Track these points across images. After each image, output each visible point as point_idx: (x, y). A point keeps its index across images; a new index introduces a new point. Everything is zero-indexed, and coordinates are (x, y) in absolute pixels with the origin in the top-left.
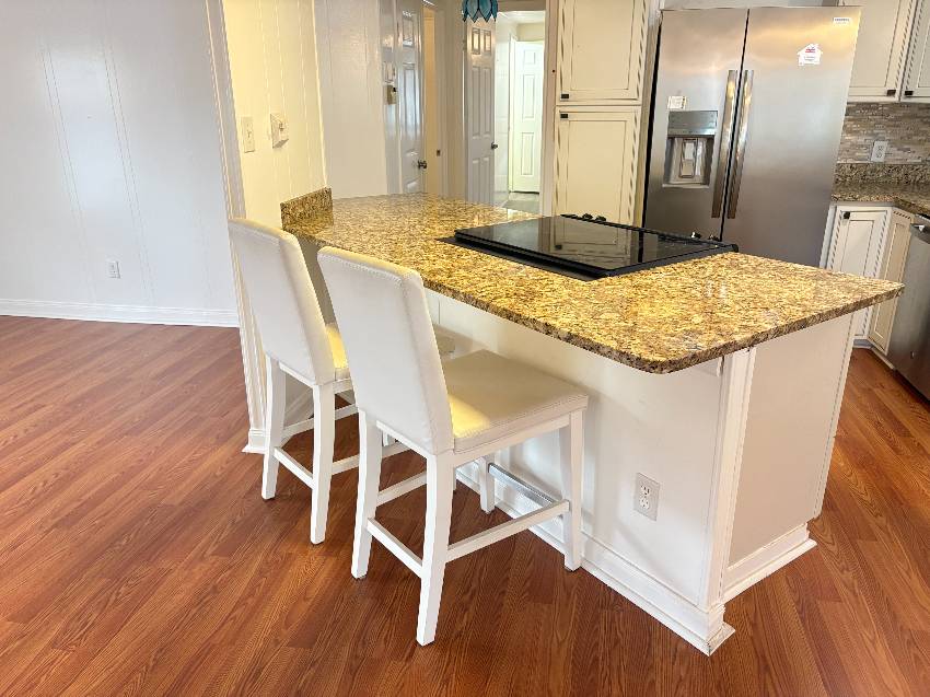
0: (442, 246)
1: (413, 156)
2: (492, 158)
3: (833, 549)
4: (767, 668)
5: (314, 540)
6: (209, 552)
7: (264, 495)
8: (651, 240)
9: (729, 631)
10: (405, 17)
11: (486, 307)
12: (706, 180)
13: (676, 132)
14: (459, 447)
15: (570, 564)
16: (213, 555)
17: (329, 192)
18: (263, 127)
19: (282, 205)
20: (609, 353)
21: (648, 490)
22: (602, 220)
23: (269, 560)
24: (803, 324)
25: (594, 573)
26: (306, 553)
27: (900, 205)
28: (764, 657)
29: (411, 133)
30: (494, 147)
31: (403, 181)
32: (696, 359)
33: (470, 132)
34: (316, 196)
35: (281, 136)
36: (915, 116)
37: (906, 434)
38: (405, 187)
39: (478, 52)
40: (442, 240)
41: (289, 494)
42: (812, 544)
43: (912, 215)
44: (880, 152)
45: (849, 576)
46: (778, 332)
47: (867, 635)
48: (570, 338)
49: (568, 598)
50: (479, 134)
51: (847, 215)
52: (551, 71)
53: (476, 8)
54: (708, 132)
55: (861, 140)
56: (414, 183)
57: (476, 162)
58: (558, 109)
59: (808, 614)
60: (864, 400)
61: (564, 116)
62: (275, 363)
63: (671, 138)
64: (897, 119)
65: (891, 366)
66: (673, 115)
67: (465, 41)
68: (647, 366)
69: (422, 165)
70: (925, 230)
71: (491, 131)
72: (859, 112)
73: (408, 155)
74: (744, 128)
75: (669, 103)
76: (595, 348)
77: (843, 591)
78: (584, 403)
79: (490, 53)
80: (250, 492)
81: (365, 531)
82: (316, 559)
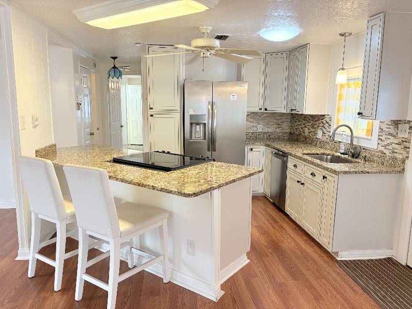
0: (108, 164)
1: (88, 130)
2: (121, 131)
3: (255, 262)
4: (236, 302)
5: (56, 289)
6: (6, 302)
7: (29, 276)
8: (187, 159)
9: (223, 293)
10: (84, 76)
11: (130, 183)
12: (205, 138)
13: (193, 122)
14: (122, 235)
15: (165, 281)
16: (7, 303)
17: (55, 145)
18: (29, 120)
19: (36, 150)
20: (175, 193)
21: (191, 244)
22: (168, 153)
23: (36, 300)
24: (234, 181)
25: (175, 282)
26: (53, 295)
27: (267, 145)
28: (234, 299)
29: (87, 121)
30: (122, 126)
31: (84, 140)
32: (202, 192)
33: (111, 121)
34: (50, 147)
35: (37, 123)
36: (269, 117)
37: (277, 222)
38: (85, 143)
39: (114, 89)
40: (108, 161)
41: (41, 274)
42: (248, 261)
43: (271, 149)
44: (260, 128)
45: (260, 269)
46: (227, 184)
47: (266, 286)
48: (162, 190)
49: (166, 292)
50: (115, 122)
51: (252, 150)
52: (145, 98)
53: (113, 74)
54: (204, 122)
55: (254, 124)
56: (88, 141)
57: (114, 132)
58: (149, 113)
59: (248, 284)
60: (264, 213)
61: (152, 116)
62: (36, 215)
63: (191, 124)
64: (264, 117)
65: (272, 201)
66: (191, 116)
67: (108, 85)
68: (187, 196)
69: (92, 134)
70: (275, 153)
71: (120, 120)
72: (252, 115)
73: (86, 130)
74: (215, 120)
75: (189, 112)
76: (170, 192)
77: (259, 274)
78: (167, 215)
79: (119, 90)
80: (22, 275)
81: (81, 279)
82: (57, 298)
